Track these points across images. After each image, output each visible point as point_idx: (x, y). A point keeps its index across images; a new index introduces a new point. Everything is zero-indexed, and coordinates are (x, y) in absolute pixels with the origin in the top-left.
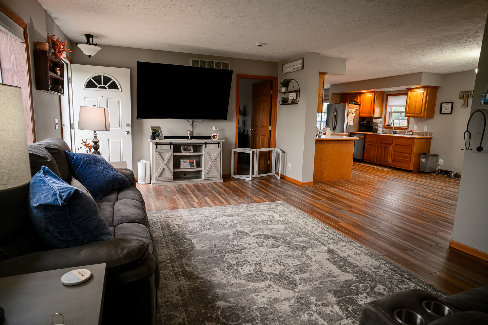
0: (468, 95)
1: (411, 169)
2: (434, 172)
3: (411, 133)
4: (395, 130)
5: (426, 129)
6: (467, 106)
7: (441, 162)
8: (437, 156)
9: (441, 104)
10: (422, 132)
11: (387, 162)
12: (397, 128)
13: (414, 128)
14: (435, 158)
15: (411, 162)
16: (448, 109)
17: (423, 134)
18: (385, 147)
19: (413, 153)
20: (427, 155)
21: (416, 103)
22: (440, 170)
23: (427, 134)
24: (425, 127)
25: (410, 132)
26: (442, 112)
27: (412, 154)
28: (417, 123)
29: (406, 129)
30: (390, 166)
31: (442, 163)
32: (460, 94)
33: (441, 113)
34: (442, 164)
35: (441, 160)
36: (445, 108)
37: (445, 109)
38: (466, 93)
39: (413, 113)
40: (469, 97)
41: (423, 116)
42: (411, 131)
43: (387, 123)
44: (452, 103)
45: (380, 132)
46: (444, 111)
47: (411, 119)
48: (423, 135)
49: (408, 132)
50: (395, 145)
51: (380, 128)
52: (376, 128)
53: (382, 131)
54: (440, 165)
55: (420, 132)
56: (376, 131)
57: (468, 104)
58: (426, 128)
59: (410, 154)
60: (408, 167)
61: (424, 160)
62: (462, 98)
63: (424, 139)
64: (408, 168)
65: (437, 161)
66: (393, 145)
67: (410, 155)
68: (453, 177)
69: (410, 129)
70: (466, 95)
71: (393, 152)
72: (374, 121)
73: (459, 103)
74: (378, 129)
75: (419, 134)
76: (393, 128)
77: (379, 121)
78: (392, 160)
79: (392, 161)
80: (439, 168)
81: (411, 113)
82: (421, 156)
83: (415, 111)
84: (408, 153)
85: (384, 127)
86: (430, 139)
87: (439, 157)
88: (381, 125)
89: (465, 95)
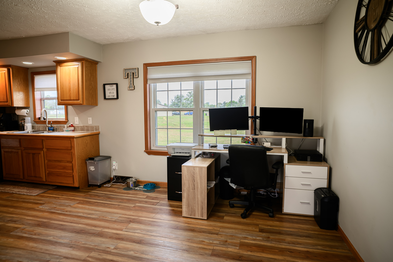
0: (133, 73)
1: (76, 185)
2: (109, 182)
3: (72, 128)
4: (50, 126)
5: (90, 122)
6: (133, 89)
7: (115, 166)
8: (109, 158)
9: (104, 85)
10: (86, 126)
11: (40, 177)
12: (53, 121)
13: (76, 121)
14: (107, 161)
15: (74, 174)
16: (113, 93)
17: (87, 128)
18: (34, 154)
19: (75, 161)
20: (96, 161)
21: (70, 83)
22: (116, 176)
23: (92, 128)
24: (89, 118)
25: (70, 126)
26: (107, 97)
27: (73, 162)
28: (78, 114)
29: (65, 122)
30: (46, 183)
31: (117, 167)
32: (124, 73)
33: (105, 98)
34: (117, 169)
35: (114, 163)
36: (110, 91)
37: (110, 93)
38: (130, 71)
39: (68, 99)
40: (135, 77)
41: (81, 103)
42: (72, 126)
43: (38, 116)
44: (117, 85)
45: (29, 129)
46: (109, 96)
47: (70, 107)
48: (88, 130)
49: (68, 127)
50: (48, 149)
51: (28, 123)
52: (22, 123)
53: (33, 127)
54: (114, 170)
55: (84, 126)
56: (22, 128)
57: (134, 86)
58: (90, 120)
59: (71, 162)
60: (72, 182)
61: (92, 168)
62: (127, 77)
63: (89, 137)
64: (72, 184)
65: (110, 165)
66: (45, 150)
67: (71, 165)
68: (132, 186)
69: (70, 123)
70: (131, 74)
71: (46, 161)
72: (18, 112)
73: (124, 84)
74: (24, 124)
75: (82, 129)
76: (47, 122)
77: (24, 112)
78: (46, 174)
79: (47, 176)
80: (114, 174)
81: (65, 99)
82: (87, 162)
83: (70, 96)
84: (68, 162)
85: (35, 122)
86: (97, 135)
87: (111, 159)
88: (29, 118)
89: (129, 74)
